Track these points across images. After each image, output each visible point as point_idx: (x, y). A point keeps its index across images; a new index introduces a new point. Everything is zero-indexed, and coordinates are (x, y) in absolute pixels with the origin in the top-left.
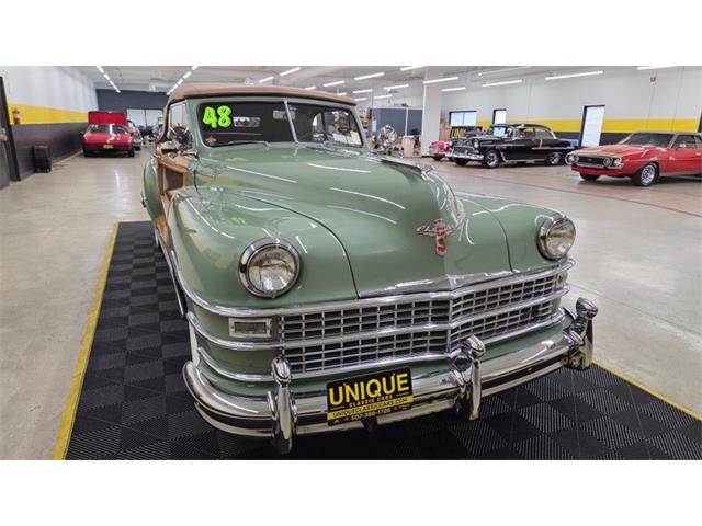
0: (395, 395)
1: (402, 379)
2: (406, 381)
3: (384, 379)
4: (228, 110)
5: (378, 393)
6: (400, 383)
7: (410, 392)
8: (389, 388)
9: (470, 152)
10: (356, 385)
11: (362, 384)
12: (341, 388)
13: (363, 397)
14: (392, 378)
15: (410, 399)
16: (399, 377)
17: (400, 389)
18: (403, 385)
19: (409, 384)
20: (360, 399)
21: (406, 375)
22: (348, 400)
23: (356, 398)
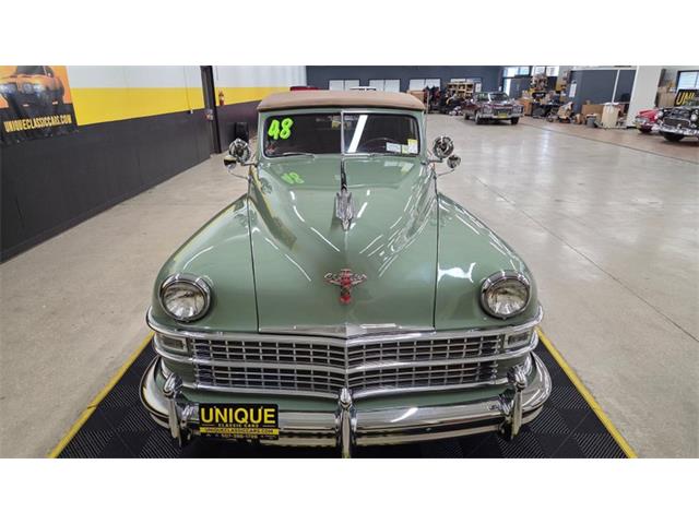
0: (262, 425)
1: (269, 413)
2: (272, 416)
3: (252, 410)
4: (290, 122)
5: (245, 420)
6: (266, 416)
7: (276, 426)
8: (256, 418)
9: (685, 125)
10: (225, 410)
11: (231, 410)
12: (211, 410)
13: (231, 421)
14: (260, 410)
15: (276, 432)
16: (266, 411)
17: (266, 421)
18: (269, 419)
19: (276, 418)
20: (228, 422)
21: (273, 410)
22: (217, 421)
23: (225, 420)
